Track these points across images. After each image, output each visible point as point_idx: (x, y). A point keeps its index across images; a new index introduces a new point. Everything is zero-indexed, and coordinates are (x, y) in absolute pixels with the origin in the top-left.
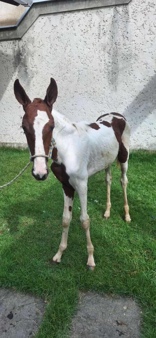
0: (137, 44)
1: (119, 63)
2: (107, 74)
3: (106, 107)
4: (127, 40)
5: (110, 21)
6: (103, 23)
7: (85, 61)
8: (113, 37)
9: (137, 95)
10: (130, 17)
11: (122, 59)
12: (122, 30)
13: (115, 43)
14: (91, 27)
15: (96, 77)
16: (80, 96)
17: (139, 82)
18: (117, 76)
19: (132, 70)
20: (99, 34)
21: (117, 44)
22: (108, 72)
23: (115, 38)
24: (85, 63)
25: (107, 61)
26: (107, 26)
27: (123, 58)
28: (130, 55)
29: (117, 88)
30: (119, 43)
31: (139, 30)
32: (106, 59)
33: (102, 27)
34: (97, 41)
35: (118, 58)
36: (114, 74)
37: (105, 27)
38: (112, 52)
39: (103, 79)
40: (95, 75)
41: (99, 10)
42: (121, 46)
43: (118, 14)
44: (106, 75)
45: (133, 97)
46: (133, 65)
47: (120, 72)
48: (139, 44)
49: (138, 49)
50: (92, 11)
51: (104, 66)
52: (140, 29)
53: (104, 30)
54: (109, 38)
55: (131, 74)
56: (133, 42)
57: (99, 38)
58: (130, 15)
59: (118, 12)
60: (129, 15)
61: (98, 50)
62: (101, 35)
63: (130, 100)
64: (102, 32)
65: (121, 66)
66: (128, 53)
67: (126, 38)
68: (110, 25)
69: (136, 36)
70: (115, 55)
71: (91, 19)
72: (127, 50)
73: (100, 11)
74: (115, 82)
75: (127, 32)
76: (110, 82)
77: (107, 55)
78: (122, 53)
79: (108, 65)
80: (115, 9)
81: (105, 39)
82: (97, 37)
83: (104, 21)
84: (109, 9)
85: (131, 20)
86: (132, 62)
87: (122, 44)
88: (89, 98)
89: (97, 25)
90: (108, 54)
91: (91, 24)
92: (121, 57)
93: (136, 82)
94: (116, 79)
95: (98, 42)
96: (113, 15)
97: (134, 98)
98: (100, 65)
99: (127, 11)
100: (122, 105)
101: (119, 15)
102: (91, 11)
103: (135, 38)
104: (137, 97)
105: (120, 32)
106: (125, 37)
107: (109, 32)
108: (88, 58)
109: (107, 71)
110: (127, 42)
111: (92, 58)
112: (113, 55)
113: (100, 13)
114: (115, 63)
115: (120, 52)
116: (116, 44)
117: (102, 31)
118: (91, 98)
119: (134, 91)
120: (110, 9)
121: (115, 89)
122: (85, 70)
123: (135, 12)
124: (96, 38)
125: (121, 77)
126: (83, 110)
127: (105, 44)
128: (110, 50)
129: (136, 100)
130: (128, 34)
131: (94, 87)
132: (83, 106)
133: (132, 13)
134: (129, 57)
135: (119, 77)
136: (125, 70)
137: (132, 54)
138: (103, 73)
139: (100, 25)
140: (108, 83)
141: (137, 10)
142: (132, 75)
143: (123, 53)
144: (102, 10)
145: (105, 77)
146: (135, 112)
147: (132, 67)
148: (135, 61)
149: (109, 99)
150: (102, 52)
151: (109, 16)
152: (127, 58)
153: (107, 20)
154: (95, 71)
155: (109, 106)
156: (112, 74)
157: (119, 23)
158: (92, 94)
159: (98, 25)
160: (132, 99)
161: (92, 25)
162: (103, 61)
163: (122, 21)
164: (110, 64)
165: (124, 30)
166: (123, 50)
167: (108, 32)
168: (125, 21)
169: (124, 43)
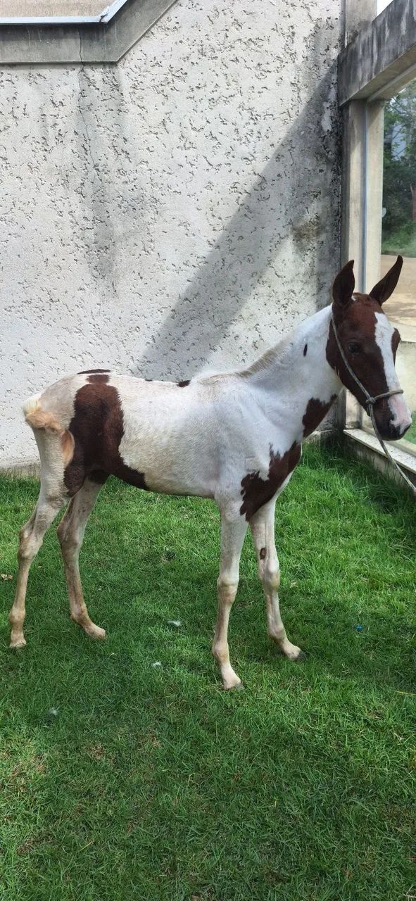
0: (154, 171)
1: (114, 220)
2: (82, 249)
3: (93, 341)
4: (127, 160)
5: (71, 105)
6: (50, 110)
7: (10, 215)
8: (85, 149)
9: (173, 305)
10: (127, 98)
11: (118, 209)
12: (109, 132)
13: (95, 166)
14: (16, 117)
15: (51, 259)
16: (9, 313)
17: (173, 270)
18: (113, 254)
19: (151, 241)
20: (44, 138)
21: (101, 169)
22: (86, 245)
23: (93, 154)
24: (12, 219)
25: (78, 214)
26: (67, 120)
27: (123, 208)
28: (141, 199)
29: (118, 288)
30: (105, 166)
31: (155, 136)
32: (73, 208)
33: (50, 121)
34: (40, 159)
35: (110, 207)
36: (102, 251)
37: (59, 121)
38: (88, 189)
39: (74, 265)
40: (48, 254)
41: (34, 72)
42: (113, 174)
43: (92, 87)
44: (79, 255)
45: (163, 310)
46: (151, 226)
47: (118, 245)
48: (160, 170)
49: (160, 186)
50: (14, 72)
51: (72, 228)
52: (157, 134)
53: (58, 127)
54: (75, 150)
55: (148, 249)
56: (144, 166)
57: (46, 150)
58: (126, 93)
59: (91, 83)
60: (122, 94)
61: (47, 184)
62: (52, 142)
63: (157, 320)
64: (52, 134)
65: (119, 229)
66: (135, 194)
67: (124, 155)
68: (73, 115)
69: (148, 149)
70: (100, 200)
71: (14, 96)
72: (130, 186)
73: (39, 75)
74: (110, 271)
75: (124, 139)
76: (95, 273)
77: (75, 198)
78: (116, 194)
79: (82, 225)
80: (83, 73)
81: (65, 154)
82: (39, 146)
83: (53, 103)
84: (65, 71)
85: (133, 109)
86: (148, 218)
87: (114, 169)
88: (38, 319)
89: (34, 114)
90: (79, 195)
91: (15, 110)
92: (116, 204)
93: (166, 271)
94: (111, 265)
95: (45, 162)
96: (78, 89)
97: (168, 313)
98: (60, 226)
99: (115, 83)
100: (137, 333)
101: (97, 91)
102: (9, 72)
103: (145, 155)
104: (173, 310)
105: (105, 136)
106: (120, 152)
107: (74, 134)
108: (18, 205)
109: (82, 243)
110: (128, 166)
111: (32, 205)
112: (93, 199)
113: (39, 80)
114: (101, 220)
115: (111, 190)
116: (98, 170)
117: (50, 130)
118: (45, 319)
119: (165, 295)
120: (67, 72)
121: (112, 291)
122: (12, 238)
123: (138, 88)
124: (37, 151)
125: (123, 258)
126: (25, 354)
127: (67, 169)
128: (82, 184)
129: (173, 317)
130: (128, 144)
131: (50, 288)
132: (21, 342)
133: (131, 90)
134: (138, 207)
135: (118, 258)
136: (132, 240)
137: (146, 199)
138: (72, 247)
139: (44, 115)
140: (90, 275)
141: (141, 82)
142: (152, 252)
143: (121, 193)
144: (45, 72)
145: (78, 258)
146: (175, 350)
147: (151, 232)
148: (156, 216)
149: (99, 320)
150: (60, 191)
151: (67, 90)
152: (134, 209)
153: (63, 101)
154: (45, 243)
155: (101, 339)
156: (98, 251)
157: (100, 113)
158: (47, 308)
159: (39, 113)
160: (162, 317)
161: (18, 113)
162: (66, 214)
163: (106, 109)
164: (89, 224)
165: (115, 133)
166: (117, 186)
167: (71, 135)
168: (113, 108)
169: (120, 167)
